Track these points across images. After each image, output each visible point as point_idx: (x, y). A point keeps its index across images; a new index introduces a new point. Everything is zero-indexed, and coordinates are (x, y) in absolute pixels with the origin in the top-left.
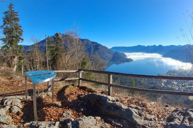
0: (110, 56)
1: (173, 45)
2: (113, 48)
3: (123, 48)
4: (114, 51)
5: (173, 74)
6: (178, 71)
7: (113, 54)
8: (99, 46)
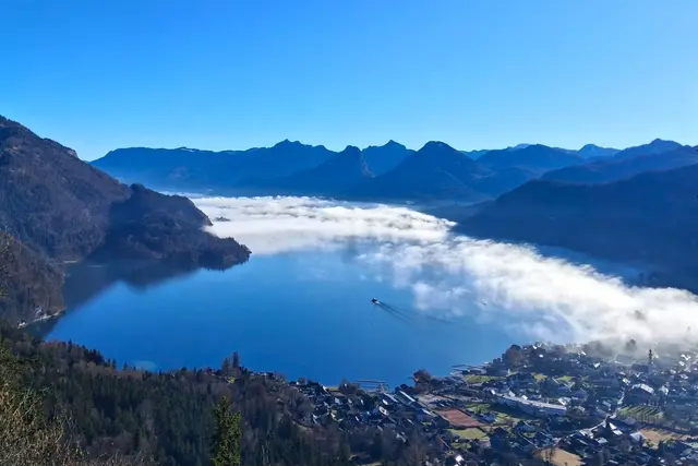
0: (91, 218)
1: (539, 147)
2: (118, 157)
3: (182, 156)
4: (121, 180)
5: (540, 377)
6: (583, 360)
7: (115, 206)
8: (12, 139)
